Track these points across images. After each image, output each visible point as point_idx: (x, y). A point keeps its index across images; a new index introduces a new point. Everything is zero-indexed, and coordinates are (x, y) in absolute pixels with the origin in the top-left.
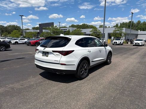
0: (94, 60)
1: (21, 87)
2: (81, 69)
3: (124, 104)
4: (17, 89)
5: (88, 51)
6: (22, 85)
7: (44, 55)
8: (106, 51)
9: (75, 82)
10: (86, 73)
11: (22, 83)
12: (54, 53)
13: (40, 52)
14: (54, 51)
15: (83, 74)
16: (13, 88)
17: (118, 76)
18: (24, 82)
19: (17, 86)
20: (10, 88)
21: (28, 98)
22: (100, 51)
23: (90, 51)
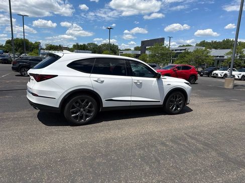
2: (74, 107)
5: (97, 81)
10: (87, 116)
14: (30, 74)
22: (139, 85)
23: (102, 82)
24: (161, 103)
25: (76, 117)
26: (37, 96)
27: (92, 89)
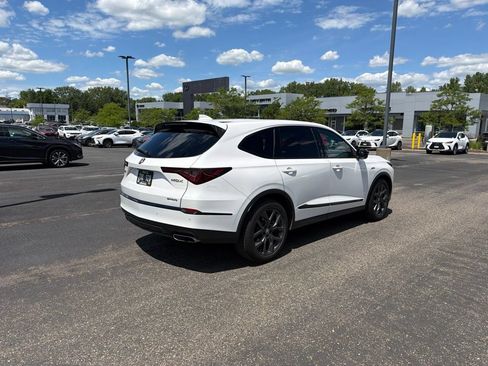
0: (309, 203)
1: (67, 274)
2: (257, 228)
3: (365, 352)
4: (54, 280)
5: (287, 173)
6: (73, 271)
7: (141, 181)
8: (364, 173)
9: (235, 271)
10: (275, 243)
11: (76, 265)
12: (165, 174)
13: (132, 170)
14: (166, 170)
15: (262, 245)
16: (43, 277)
17: (392, 260)
18: (83, 261)
19: (58, 270)
20: (36, 275)
21: (74, 307)
22: (339, 173)
23: (295, 173)
24: (363, 203)
25: (261, 247)
26: (199, 213)
27: (282, 189)
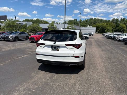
7: (53, 49)
